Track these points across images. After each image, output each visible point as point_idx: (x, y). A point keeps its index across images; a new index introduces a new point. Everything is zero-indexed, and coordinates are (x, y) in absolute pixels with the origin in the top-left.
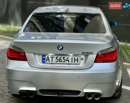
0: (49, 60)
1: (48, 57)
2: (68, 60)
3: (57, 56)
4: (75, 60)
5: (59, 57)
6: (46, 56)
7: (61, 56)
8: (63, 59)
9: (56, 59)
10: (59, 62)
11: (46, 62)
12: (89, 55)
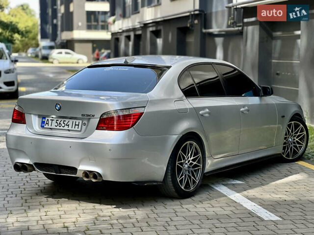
0: (48, 124)
1: (48, 120)
2: (68, 125)
3: (57, 119)
4: (76, 125)
5: (60, 120)
6: (47, 119)
7: (61, 119)
8: (64, 123)
9: (56, 123)
10: (58, 127)
11: (45, 127)
12: (91, 119)
